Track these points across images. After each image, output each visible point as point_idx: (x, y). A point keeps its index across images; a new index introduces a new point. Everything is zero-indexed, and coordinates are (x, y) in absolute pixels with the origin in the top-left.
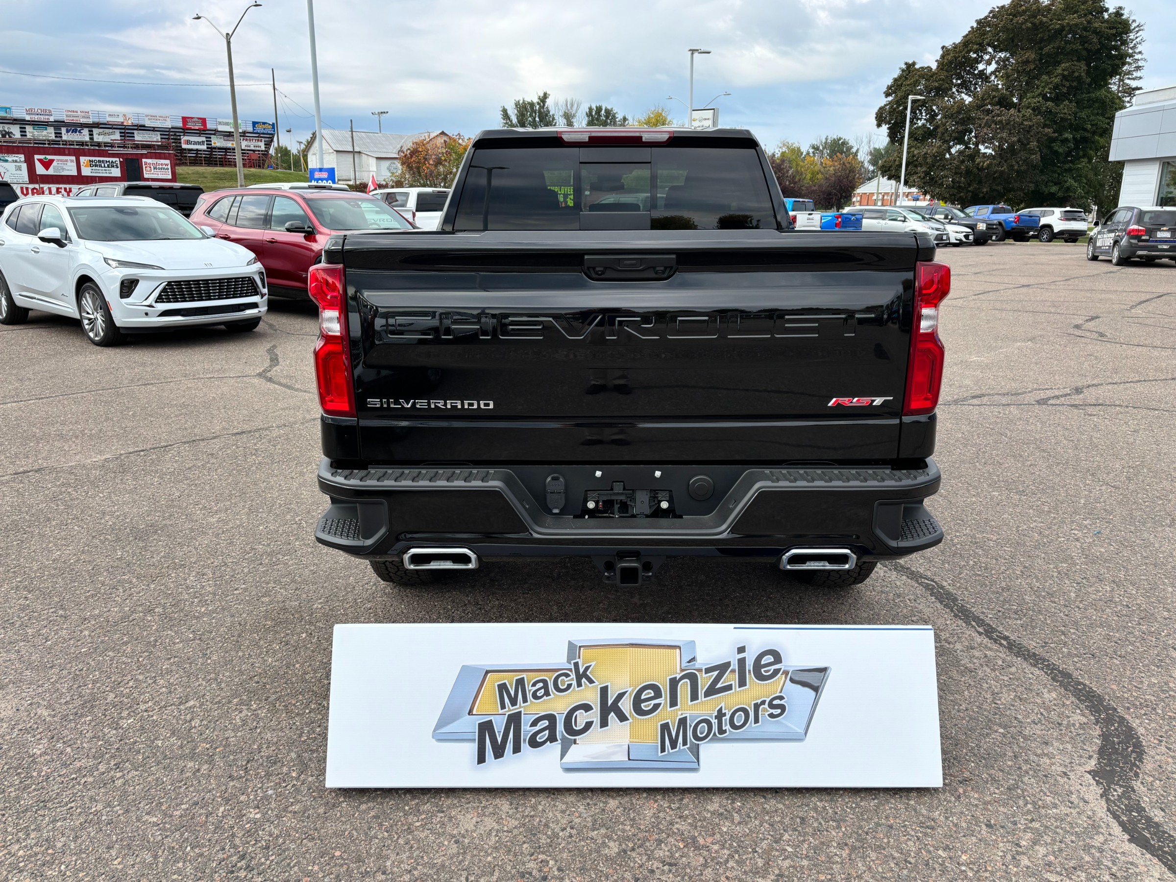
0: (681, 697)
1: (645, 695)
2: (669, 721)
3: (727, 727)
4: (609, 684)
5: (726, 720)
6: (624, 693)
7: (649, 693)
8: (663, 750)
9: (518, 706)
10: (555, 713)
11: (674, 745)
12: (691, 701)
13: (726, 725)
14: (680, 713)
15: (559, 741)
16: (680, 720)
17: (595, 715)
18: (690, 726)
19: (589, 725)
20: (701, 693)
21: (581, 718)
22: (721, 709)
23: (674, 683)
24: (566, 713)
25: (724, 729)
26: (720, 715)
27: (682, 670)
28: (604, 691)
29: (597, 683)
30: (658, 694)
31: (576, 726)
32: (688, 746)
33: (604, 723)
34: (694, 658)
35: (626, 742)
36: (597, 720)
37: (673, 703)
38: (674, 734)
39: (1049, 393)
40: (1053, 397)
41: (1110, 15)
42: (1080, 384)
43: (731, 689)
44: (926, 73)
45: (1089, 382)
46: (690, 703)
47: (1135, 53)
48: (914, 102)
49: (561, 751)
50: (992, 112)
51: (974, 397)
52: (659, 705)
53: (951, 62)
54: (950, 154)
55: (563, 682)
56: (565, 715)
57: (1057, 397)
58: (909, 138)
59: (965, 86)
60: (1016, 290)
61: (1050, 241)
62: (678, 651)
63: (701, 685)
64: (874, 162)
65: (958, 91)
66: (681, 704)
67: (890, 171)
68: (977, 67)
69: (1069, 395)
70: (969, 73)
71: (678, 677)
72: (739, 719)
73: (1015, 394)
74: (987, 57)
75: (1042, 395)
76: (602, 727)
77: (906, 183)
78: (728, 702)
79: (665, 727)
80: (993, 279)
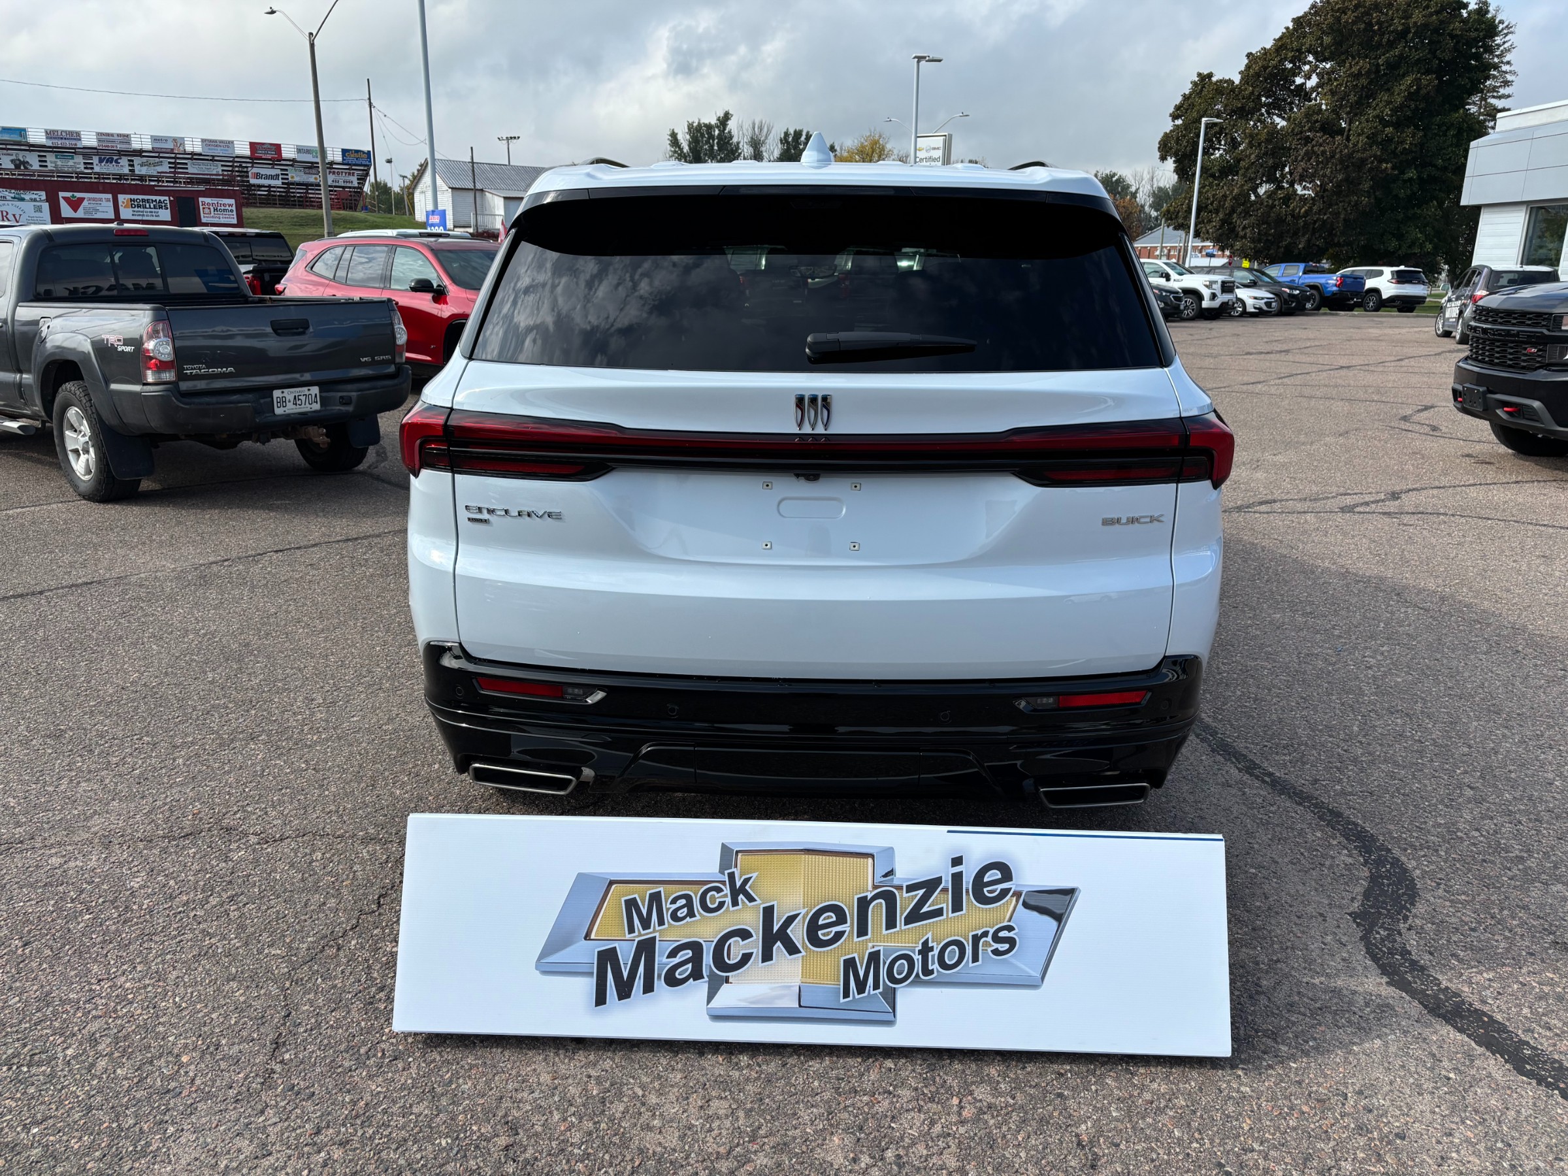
0: (873, 924)
1: (824, 919)
2: (855, 955)
3: (934, 966)
4: (775, 903)
5: (933, 956)
6: (797, 915)
7: (829, 917)
8: (846, 995)
9: (651, 930)
10: (701, 941)
11: (861, 988)
12: (887, 929)
13: (933, 963)
14: (870, 945)
15: (706, 979)
16: (870, 954)
17: (754, 946)
18: (884, 963)
19: (746, 958)
20: (900, 918)
21: (737, 948)
22: (926, 942)
23: (863, 904)
24: (716, 941)
25: (930, 968)
26: (926, 949)
27: (875, 887)
28: (768, 912)
29: (759, 901)
30: (841, 919)
31: (729, 959)
32: (881, 990)
33: (767, 956)
34: (892, 871)
35: (796, 981)
36: (758, 952)
37: (862, 931)
38: (861, 973)
39: (1357, 499)
40: (1362, 504)
41: (1469, 13)
42: (1397, 488)
43: (942, 915)
44: (1224, 89)
45: (1410, 486)
46: (884, 932)
47: (1502, 62)
48: (1208, 126)
49: (709, 992)
50: (1313, 140)
51: (1261, 503)
52: (842, 933)
53: (1258, 75)
54: (1257, 196)
55: (713, 899)
56: (714, 944)
57: (1367, 504)
58: (1201, 176)
59: (1277, 106)
60: (1332, 372)
61: (1377, 309)
62: (870, 860)
63: (901, 908)
64: (1156, 206)
65: (1268, 112)
66: (873, 932)
67: (1176, 218)
68: (1294, 82)
69: (1383, 501)
70: (1284, 88)
71: (870, 896)
72: (951, 956)
73: (1315, 500)
74: (1307, 68)
75: (1349, 501)
76: (764, 961)
77: (1197, 234)
78: (937, 932)
79: (850, 964)
80: (1304, 359)
